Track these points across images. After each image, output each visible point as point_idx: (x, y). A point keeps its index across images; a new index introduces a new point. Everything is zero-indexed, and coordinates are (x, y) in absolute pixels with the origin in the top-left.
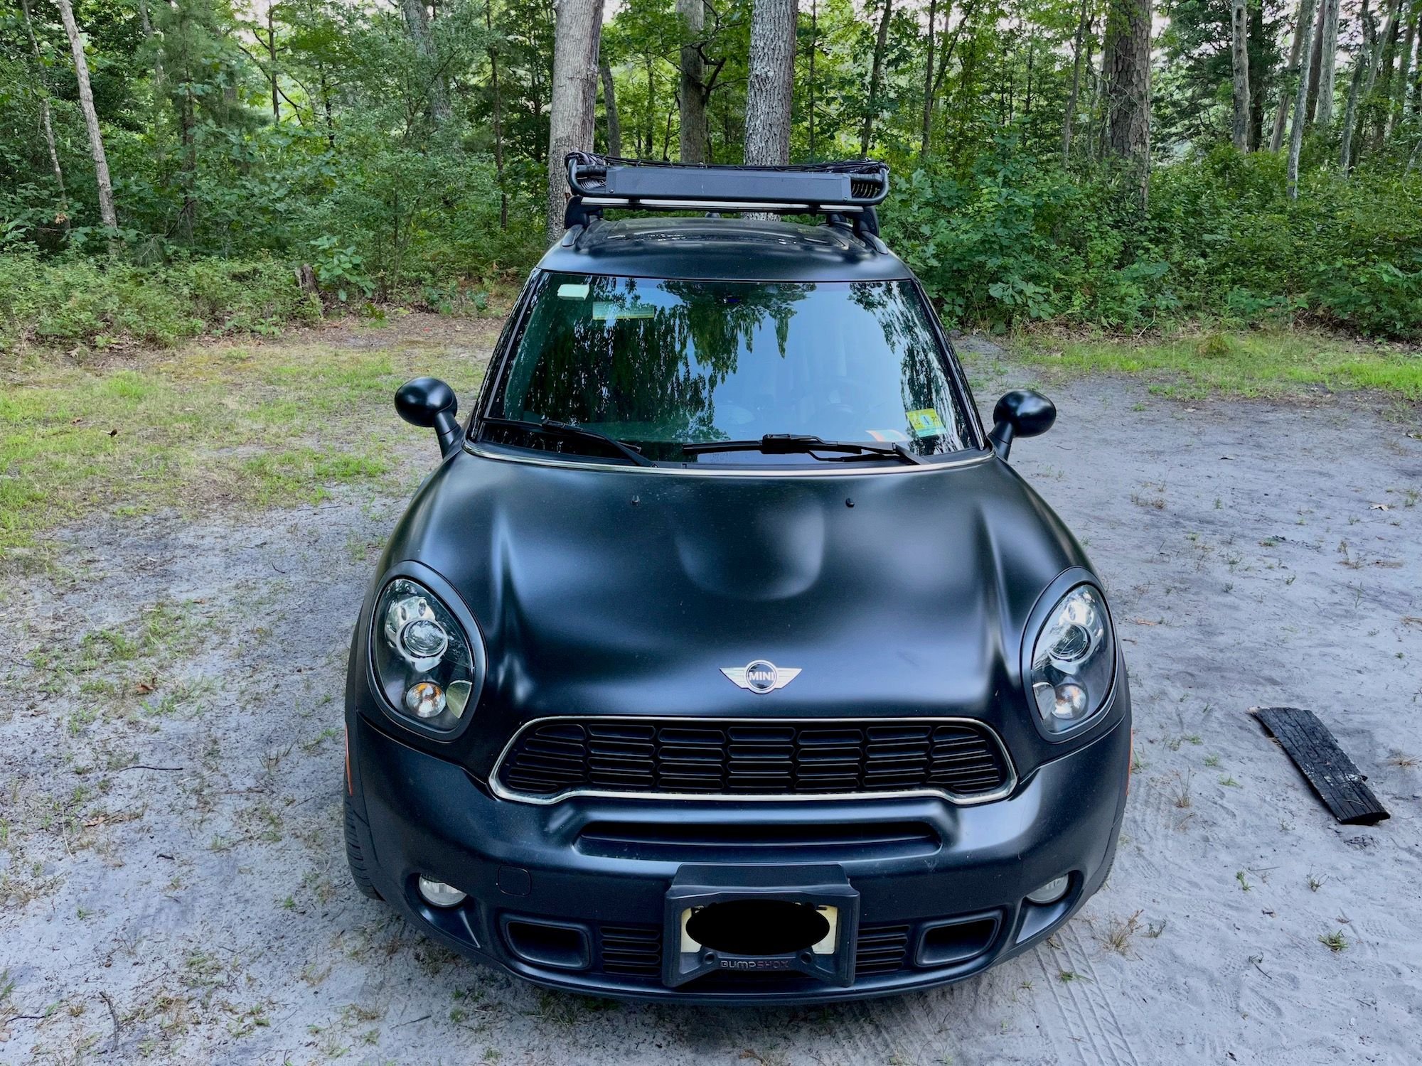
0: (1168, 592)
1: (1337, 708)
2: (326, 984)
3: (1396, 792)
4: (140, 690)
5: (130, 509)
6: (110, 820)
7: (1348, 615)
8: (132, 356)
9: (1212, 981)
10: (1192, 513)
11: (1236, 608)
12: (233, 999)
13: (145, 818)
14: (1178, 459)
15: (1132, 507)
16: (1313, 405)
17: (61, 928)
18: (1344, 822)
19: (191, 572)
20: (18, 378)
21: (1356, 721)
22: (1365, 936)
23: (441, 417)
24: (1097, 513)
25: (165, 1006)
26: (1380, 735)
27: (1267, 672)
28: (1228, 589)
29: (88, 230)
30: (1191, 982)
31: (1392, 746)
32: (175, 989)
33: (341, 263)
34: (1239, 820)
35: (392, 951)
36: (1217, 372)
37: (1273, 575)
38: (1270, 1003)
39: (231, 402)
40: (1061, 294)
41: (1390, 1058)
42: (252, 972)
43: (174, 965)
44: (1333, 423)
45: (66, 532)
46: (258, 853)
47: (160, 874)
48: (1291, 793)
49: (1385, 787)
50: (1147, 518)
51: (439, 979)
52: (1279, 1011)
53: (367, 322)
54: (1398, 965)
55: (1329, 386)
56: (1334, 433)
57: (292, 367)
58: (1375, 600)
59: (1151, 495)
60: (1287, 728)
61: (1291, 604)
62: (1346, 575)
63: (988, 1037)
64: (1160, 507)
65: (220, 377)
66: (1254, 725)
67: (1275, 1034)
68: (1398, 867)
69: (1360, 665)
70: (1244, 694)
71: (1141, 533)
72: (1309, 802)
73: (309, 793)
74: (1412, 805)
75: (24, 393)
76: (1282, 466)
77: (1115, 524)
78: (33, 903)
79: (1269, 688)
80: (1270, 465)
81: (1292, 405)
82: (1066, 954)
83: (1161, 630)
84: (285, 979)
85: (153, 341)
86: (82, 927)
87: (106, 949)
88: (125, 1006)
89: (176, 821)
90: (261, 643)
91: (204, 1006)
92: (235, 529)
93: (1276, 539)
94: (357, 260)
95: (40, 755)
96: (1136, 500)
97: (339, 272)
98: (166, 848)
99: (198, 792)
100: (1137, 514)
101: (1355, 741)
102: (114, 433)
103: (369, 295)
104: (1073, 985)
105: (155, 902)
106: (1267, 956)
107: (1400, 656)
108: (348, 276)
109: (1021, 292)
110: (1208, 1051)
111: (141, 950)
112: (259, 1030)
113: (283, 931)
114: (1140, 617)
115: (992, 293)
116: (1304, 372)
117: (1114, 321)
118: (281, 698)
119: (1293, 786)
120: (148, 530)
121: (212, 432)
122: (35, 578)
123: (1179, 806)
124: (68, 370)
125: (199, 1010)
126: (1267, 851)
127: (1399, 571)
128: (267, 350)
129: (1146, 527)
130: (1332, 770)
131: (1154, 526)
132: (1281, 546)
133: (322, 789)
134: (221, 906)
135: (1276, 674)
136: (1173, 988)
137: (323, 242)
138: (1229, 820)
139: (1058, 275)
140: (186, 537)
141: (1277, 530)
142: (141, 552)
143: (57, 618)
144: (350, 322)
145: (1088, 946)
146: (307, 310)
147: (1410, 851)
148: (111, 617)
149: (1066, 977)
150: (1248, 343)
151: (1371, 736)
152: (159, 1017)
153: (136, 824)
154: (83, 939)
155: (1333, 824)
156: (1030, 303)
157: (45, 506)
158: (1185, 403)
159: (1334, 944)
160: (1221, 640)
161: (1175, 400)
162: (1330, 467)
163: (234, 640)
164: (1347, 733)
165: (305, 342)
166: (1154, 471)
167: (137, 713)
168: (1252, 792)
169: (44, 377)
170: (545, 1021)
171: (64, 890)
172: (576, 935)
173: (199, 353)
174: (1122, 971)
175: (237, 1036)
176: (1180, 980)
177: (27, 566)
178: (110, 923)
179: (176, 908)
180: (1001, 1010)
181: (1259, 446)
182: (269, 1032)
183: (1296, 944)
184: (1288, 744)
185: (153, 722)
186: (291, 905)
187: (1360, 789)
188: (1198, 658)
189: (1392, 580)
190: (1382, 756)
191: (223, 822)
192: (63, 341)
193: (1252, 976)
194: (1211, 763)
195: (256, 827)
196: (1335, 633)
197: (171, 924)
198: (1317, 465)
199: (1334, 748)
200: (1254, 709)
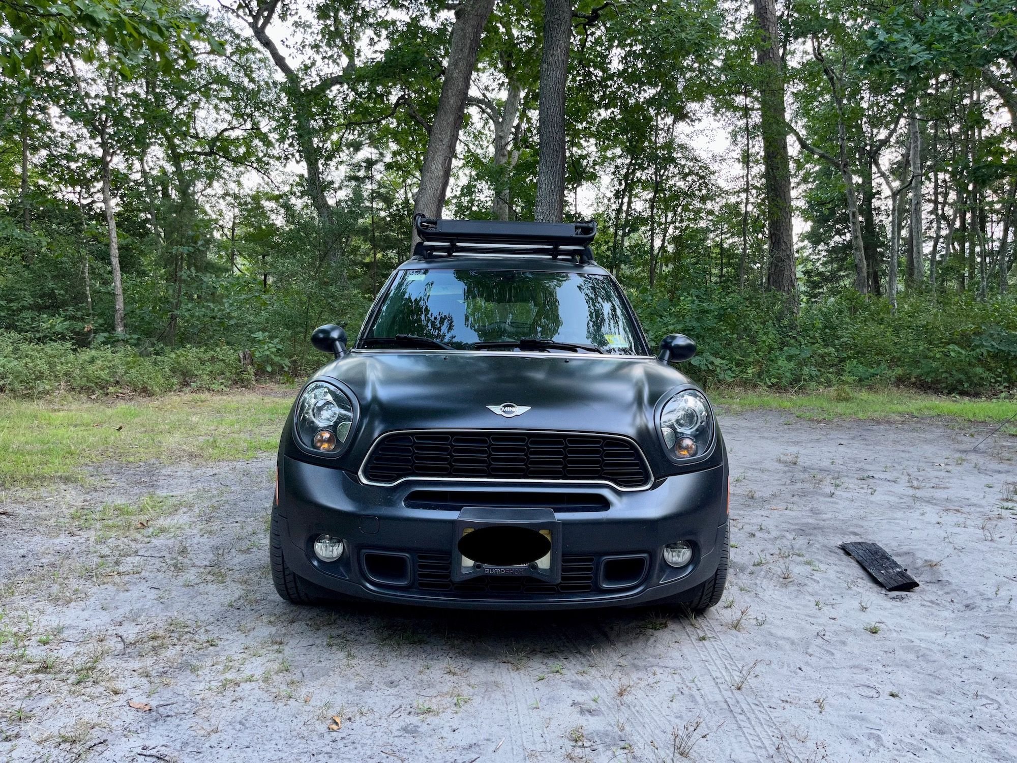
0: (793, 496)
1: (894, 544)
2: (252, 633)
3: (928, 580)
4: (139, 526)
5: (131, 459)
6: (119, 574)
7: (909, 507)
8: (130, 400)
9: (793, 643)
10: (816, 467)
11: (837, 503)
12: (197, 637)
13: (143, 574)
14: (809, 445)
15: (777, 464)
16: (903, 422)
17: (91, 613)
18: (891, 590)
19: (169, 485)
20: (56, 408)
21: (905, 549)
22: (892, 627)
23: (337, 343)
24: (754, 466)
25: (154, 638)
26: (919, 554)
27: (851, 529)
28: (832, 495)
29: (106, 335)
30: (780, 642)
31: (926, 558)
32: (161, 633)
33: (269, 349)
34: (821, 584)
35: (292, 622)
36: (841, 407)
37: (863, 491)
38: (828, 651)
39: (195, 419)
40: (740, 369)
41: (900, 672)
42: (208, 628)
43: (160, 625)
44: (914, 430)
45: (90, 468)
46: (212, 588)
47: (153, 594)
48: (859, 580)
49: (921, 578)
50: (786, 469)
51: (320, 633)
52: (833, 654)
53: (284, 386)
54: (913, 639)
55: (916, 414)
56: (915, 434)
57: (234, 405)
58: (928, 502)
59: (789, 458)
60: (860, 552)
61: (872, 502)
62: (911, 492)
63: (651, 659)
64: (795, 464)
65: (187, 409)
66: (841, 552)
67: (828, 662)
68: (923, 608)
69: (912, 526)
70: (836, 539)
71: (781, 474)
72: (870, 584)
73: (242, 567)
74: (937, 585)
75: (61, 414)
76: (878, 448)
77: (762, 471)
78: (73, 603)
79: (852, 537)
80: (871, 448)
81: (889, 422)
82: (704, 631)
83: (786, 512)
84: (228, 631)
85: (145, 391)
86: (104, 613)
87: (120, 619)
88: (131, 638)
89: (160, 576)
90: (213, 511)
91: (179, 640)
92: (196, 468)
93: (868, 477)
94: (280, 347)
95: (77, 550)
96: (780, 461)
97: (268, 353)
98: (155, 585)
99: (175, 566)
100: (781, 467)
101: (903, 558)
102: (121, 428)
103: (286, 369)
104: (706, 642)
105: (149, 603)
106: (827, 634)
107: (938, 523)
108: (273, 356)
109: (712, 363)
110: (786, 667)
111: (140, 620)
112: (211, 648)
113: (226, 615)
114: (774, 507)
115: (692, 362)
116: (900, 408)
117: (774, 381)
118: (225, 532)
119: (862, 578)
120: (142, 469)
121: (182, 429)
122: (71, 485)
123: (785, 578)
124: (89, 405)
125: (175, 641)
126: (838, 598)
127: (946, 490)
128: (217, 398)
129: (785, 472)
130: (886, 568)
131: (789, 471)
132: (871, 480)
133: (250, 566)
134: (189, 605)
135: (857, 530)
136: (768, 644)
137: (259, 335)
138: (815, 584)
139: (738, 357)
140: (164, 472)
141: (871, 474)
142: (138, 477)
143: (85, 501)
144: (272, 385)
145: (718, 628)
146: (245, 376)
147: (932, 602)
148: (120, 501)
149: (704, 639)
150: (864, 395)
151: (914, 555)
152: (151, 643)
153: (137, 576)
154: (105, 617)
155: (883, 592)
156: (718, 370)
157: (77, 457)
158: (819, 422)
159: (874, 632)
160: (824, 516)
161: (812, 420)
162: (911, 449)
163: (197, 511)
164: (898, 555)
165: (244, 394)
166: (793, 449)
167: (139, 536)
168: (832, 574)
169: (73, 407)
170: (383, 645)
171: (93, 600)
172: (402, 560)
173: (174, 399)
174: (737, 637)
175: (199, 649)
176: (772, 642)
177: (66, 480)
178: (121, 611)
179: (161, 606)
180: (660, 649)
181: (865, 440)
182: (218, 649)
183: (849, 630)
184: (860, 559)
185: (147, 540)
186: (231, 606)
187: (902, 574)
188: (808, 524)
189: (940, 494)
190: (919, 563)
191: (191, 575)
192: (86, 390)
193: (819, 641)
194: (808, 563)
195: (209, 578)
196: (899, 514)
197: (158, 611)
198: (902, 448)
199: (888, 559)
200: (840, 543)
